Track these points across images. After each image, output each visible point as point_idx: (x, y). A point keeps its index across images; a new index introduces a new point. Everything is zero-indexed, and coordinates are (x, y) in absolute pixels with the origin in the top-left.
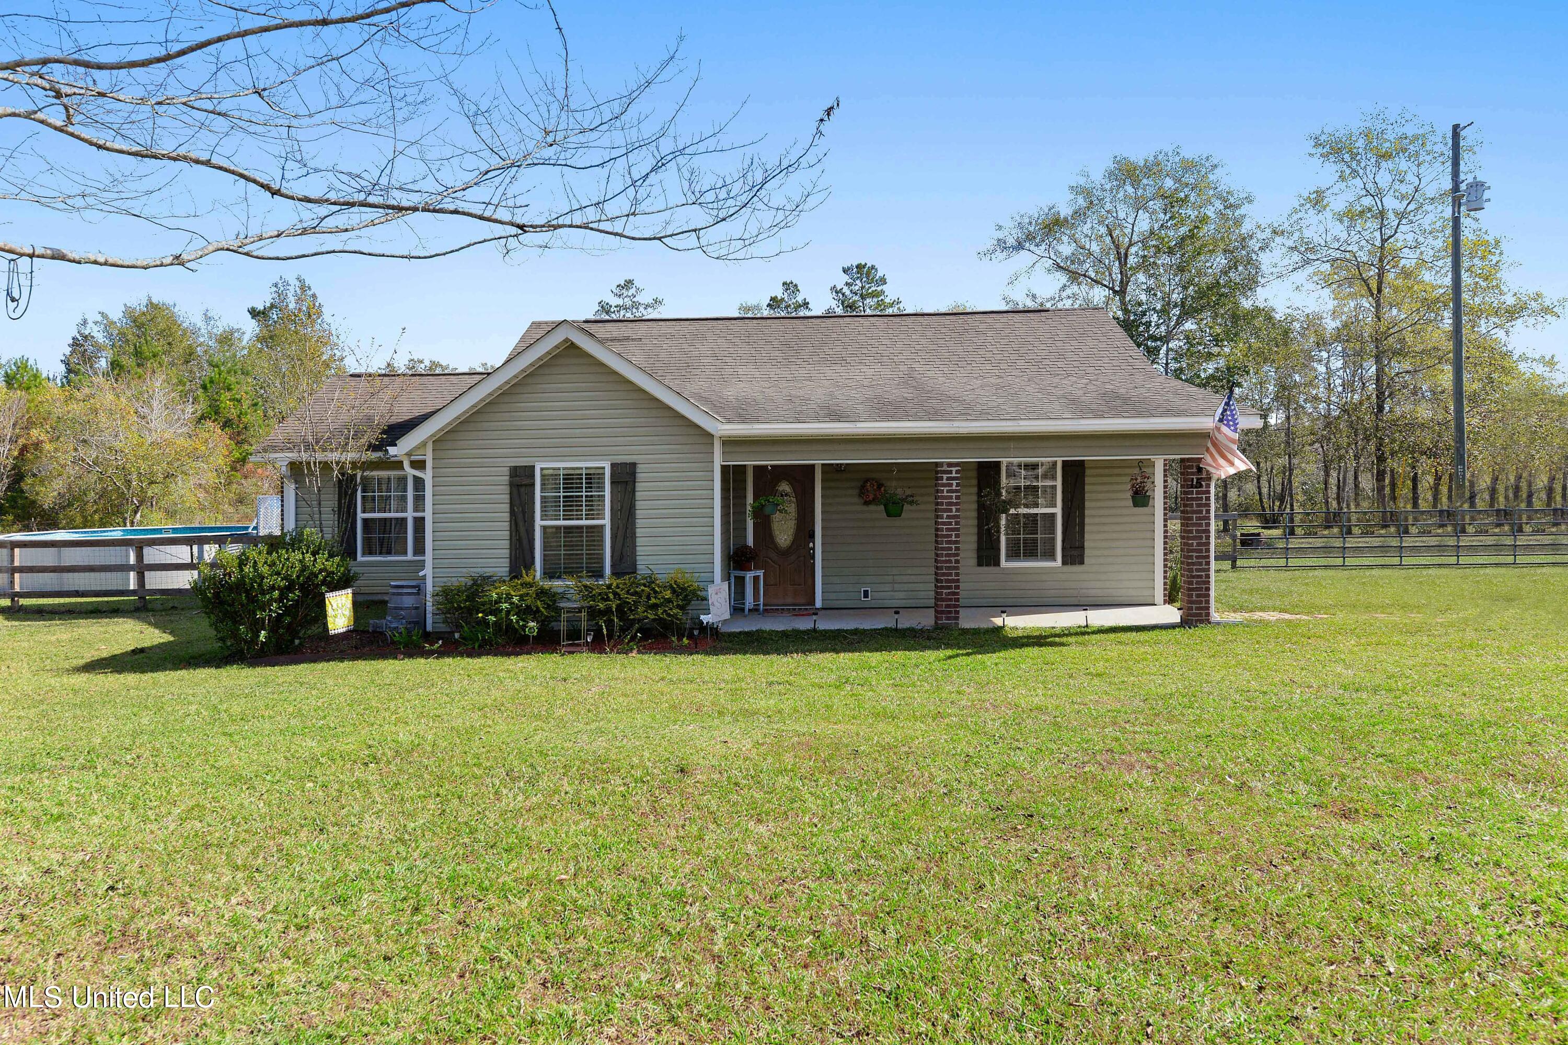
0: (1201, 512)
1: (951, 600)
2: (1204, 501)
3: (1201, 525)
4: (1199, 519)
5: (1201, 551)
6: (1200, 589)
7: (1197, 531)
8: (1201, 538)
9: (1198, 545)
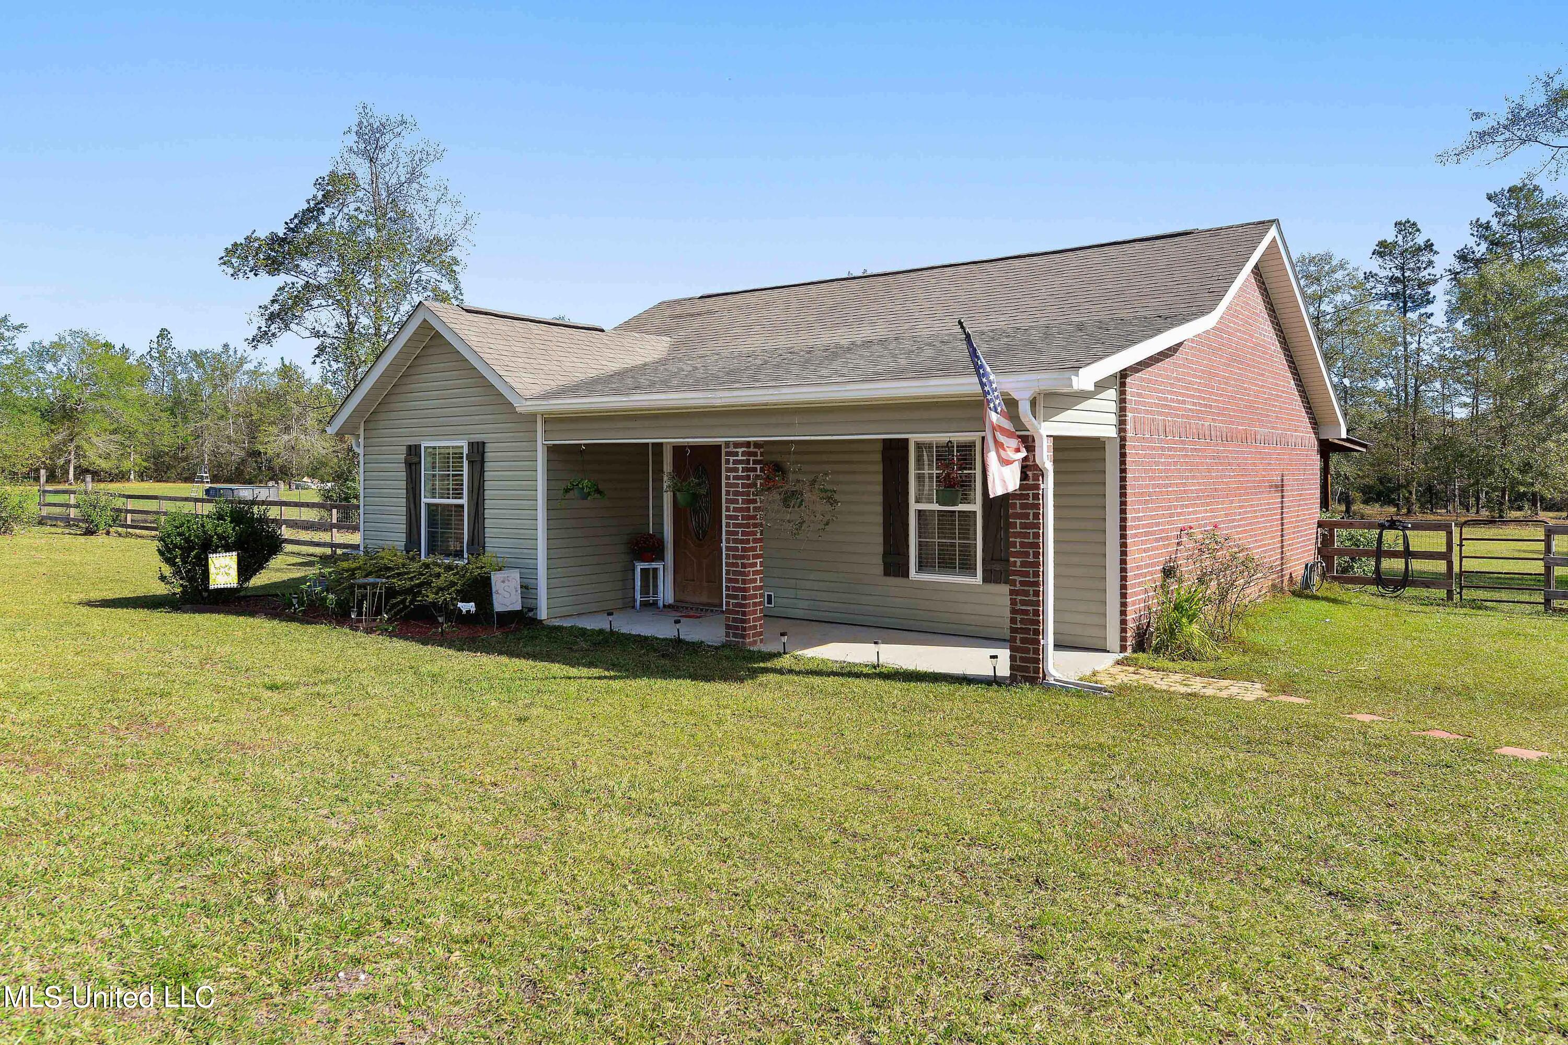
0: (1027, 516)
1: (737, 613)
2: (1031, 501)
3: (1026, 535)
4: (1024, 526)
5: (1027, 574)
6: (1027, 631)
7: (1023, 545)
8: (1027, 554)
9: (1024, 564)
